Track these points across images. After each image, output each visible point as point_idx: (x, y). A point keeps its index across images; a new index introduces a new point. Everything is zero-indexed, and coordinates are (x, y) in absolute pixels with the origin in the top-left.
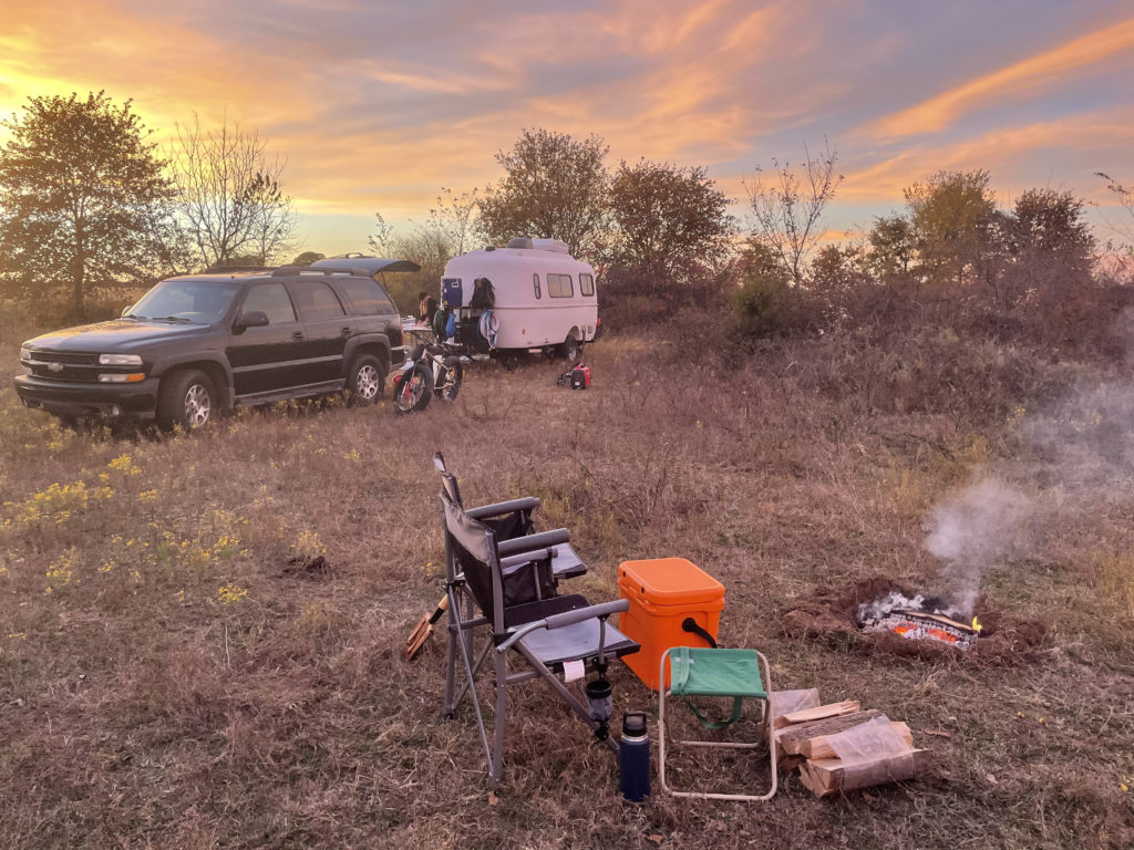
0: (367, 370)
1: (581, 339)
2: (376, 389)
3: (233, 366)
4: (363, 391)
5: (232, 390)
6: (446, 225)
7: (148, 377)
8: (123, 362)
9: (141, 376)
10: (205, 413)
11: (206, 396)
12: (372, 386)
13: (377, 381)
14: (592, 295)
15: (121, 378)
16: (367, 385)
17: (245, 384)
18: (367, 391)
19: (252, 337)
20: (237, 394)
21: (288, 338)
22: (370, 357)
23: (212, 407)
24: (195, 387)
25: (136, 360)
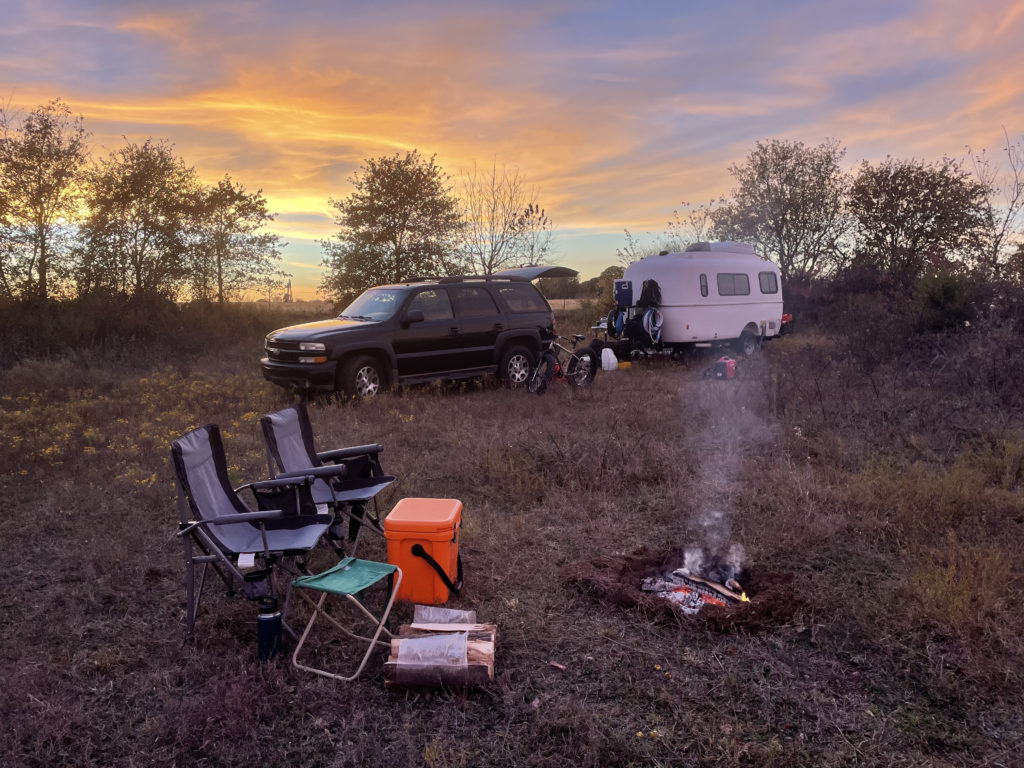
0: (518, 359)
1: (760, 334)
2: (527, 375)
3: (397, 353)
4: (514, 376)
5: (395, 371)
6: (682, 234)
7: (329, 359)
8: (313, 348)
9: (322, 359)
10: (375, 388)
11: (376, 375)
12: (523, 372)
13: (527, 369)
14: (776, 292)
15: (311, 360)
16: (519, 372)
17: (406, 367)
18: (518, 376)
19: (414, 333)
20: (400, 374)
21: (444, 333)
22: (521, 348)
23: (380, 384)
24: (366, 368)
25: (321, 346)
